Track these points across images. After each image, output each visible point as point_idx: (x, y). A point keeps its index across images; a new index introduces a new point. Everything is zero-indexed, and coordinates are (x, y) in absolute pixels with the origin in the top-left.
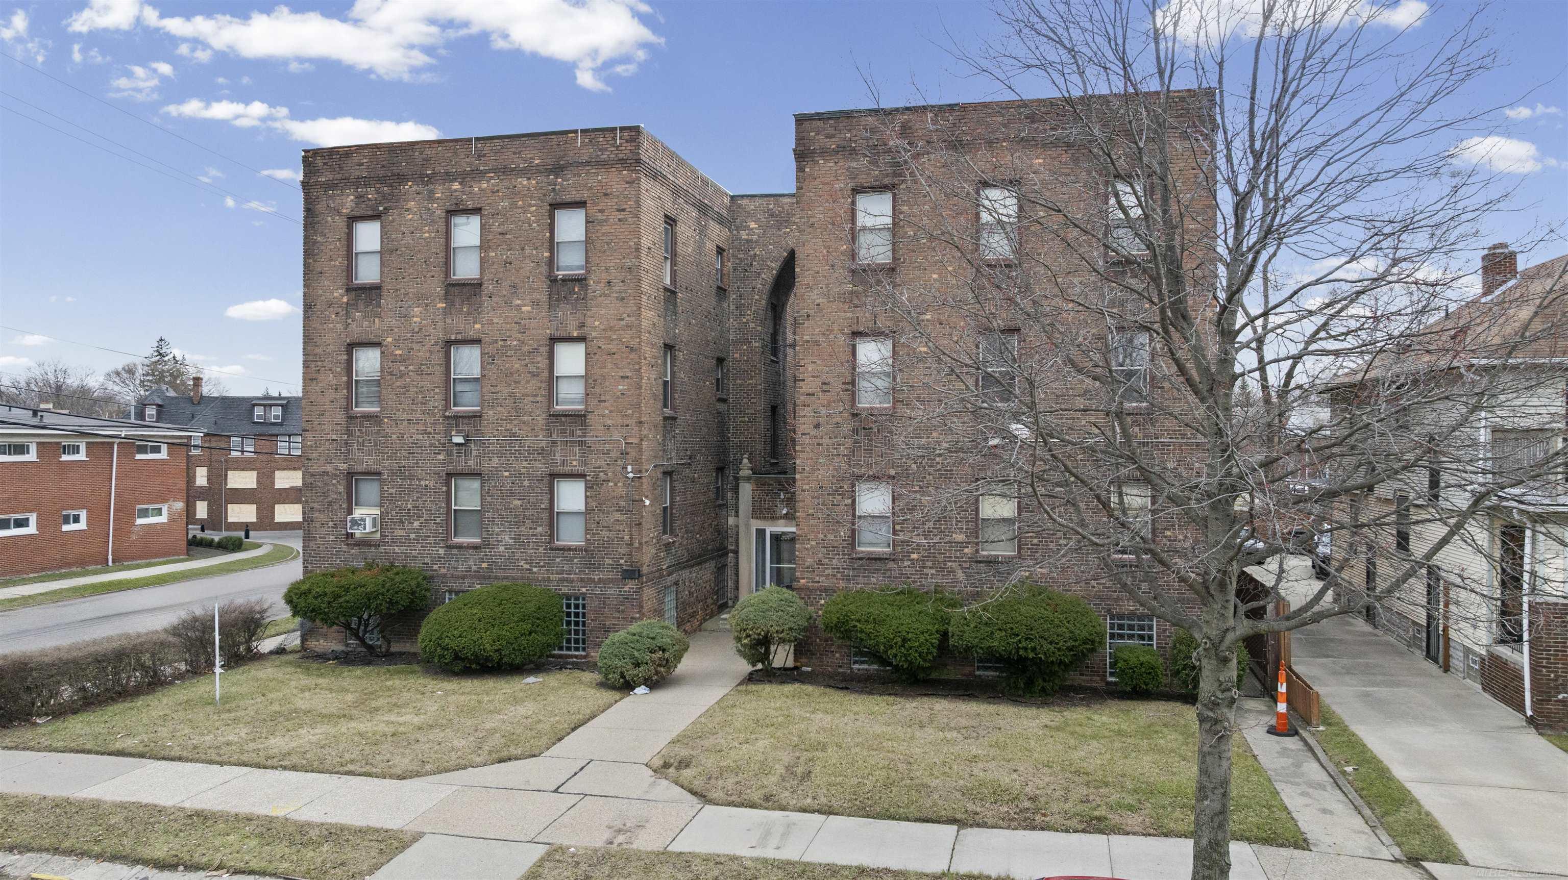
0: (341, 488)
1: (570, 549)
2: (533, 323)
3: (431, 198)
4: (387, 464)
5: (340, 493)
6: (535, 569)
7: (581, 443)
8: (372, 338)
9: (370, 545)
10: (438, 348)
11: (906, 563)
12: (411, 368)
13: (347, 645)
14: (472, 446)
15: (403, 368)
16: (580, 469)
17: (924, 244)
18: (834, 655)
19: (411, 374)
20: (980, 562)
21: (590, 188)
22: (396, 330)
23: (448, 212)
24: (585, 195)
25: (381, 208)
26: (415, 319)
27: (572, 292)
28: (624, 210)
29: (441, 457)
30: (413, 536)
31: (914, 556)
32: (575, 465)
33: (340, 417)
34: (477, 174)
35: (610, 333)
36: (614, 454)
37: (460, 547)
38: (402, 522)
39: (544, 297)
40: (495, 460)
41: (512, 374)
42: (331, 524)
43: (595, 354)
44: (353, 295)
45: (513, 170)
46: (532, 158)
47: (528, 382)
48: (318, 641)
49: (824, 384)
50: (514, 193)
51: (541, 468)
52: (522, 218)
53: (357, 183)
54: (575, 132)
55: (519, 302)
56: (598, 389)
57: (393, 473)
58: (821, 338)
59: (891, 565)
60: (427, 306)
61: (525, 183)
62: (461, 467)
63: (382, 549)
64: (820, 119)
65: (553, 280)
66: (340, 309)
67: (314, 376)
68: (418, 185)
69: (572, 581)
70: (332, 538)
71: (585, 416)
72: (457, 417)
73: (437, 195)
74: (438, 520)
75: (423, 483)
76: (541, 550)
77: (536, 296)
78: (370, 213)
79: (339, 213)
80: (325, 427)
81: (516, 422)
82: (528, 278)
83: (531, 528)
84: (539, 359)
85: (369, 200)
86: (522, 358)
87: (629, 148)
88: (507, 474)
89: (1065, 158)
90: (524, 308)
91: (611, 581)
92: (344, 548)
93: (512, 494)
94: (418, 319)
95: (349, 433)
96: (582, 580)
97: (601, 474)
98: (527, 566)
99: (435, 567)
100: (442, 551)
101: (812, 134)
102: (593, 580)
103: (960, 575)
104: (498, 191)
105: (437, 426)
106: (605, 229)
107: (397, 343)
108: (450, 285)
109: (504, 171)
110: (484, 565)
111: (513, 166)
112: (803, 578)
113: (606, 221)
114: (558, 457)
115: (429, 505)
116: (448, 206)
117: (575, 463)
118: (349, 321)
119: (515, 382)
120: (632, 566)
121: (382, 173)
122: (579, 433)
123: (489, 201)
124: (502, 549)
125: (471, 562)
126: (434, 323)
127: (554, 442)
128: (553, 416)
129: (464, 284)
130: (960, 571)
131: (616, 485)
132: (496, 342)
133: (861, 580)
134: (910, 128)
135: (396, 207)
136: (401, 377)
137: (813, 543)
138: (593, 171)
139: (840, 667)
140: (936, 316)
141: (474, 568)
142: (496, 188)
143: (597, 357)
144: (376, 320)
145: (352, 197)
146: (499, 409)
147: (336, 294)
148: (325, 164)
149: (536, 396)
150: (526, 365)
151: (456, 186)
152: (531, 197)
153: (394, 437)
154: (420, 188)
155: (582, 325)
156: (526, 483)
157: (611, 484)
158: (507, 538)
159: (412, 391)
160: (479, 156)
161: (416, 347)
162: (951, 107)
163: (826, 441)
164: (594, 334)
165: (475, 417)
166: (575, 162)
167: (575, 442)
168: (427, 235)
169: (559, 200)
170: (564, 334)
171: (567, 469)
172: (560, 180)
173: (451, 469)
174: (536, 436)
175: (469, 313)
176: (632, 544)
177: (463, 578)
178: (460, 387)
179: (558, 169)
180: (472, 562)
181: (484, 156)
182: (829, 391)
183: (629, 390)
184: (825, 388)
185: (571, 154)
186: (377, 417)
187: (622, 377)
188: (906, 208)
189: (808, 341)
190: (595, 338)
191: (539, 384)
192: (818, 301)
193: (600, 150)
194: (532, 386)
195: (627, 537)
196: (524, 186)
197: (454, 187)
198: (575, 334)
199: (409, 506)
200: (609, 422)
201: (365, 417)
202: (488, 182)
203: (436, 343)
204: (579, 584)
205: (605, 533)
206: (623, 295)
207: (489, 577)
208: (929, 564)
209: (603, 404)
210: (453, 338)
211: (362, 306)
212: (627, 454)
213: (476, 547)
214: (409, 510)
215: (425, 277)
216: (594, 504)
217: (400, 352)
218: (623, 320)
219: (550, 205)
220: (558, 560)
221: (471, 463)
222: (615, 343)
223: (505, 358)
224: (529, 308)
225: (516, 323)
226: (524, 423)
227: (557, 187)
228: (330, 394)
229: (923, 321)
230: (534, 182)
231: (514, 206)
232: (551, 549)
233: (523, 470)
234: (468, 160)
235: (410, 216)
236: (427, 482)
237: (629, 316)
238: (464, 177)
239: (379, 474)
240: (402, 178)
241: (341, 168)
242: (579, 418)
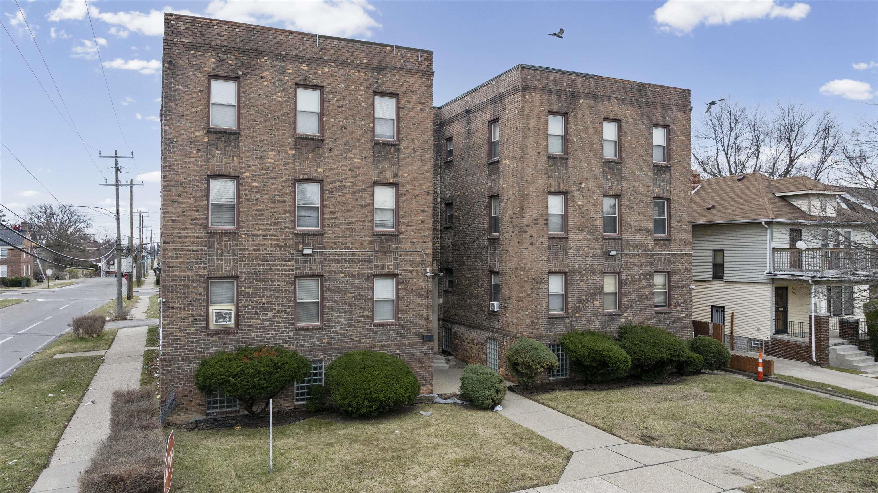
0: (202, 290)
1: (388, 325)
2: (362, 171)
3: (283, 71)
4: (244, 270)
5: (201, 294)
6: (363, 341)
7: (395, 253)
8: (231, 172)
9: (229, 333)
10: (289, 183)
11: (574, 319)
12: (266, 197)
13: (207, 415)
14: (316, 255)
15: (259, 197)
16: (395, 271)
17: (581, 147)
18: (541, 374)
19: (265, 201)
20: (606, 316)
21: (401, 86)
22: (253, 167)
23: (296, 84)
24: (397, 89)
25: (240, 73)
26: (269, 161)
27: (389, 153)
28: (423, 103)
29: (291, 264)
30: (267, 324)
31: (577, 315)
32: (391, 268)
33: (201, 233)
34: (320, 61)
35: (414, 182)
36: (417, 261)
37: (306, 329)
38: (257, 314)
39: (370, 154)
40: (334, 266)
41: (346, 205)
42: (191, 319)
43: (405, 195)
44: (213, 136)
45: (349, 63)
46: (361, 58)
47: (358, 211)
48: (179, 415)
49: (535, 220)
50: (348, 80)
51: (367, 271)
52: (354, 98)
53: (218, 49)
54: (392, 46)
55: (352, 156)
56: (407, 218)
57: (249, 276)
58: (534, 194)
59: (567, 320)
60: (279, 151)
61: (357, 74)
62: (306, 272)
63: (240, 335)
64: (533, 70)
65: (377, 143)
66: (201, 147)
67: (175, 199)
68: (273, 61)
69: (390, 346)
70: (192, 330)
71: (398, 235)
72: (305, 234)
73: (289, 71)
74: (288, 311)
75: (275, 283)
76: (367, 327)
77: (364, 152)
78: (230, 74)
79: (200, 69)
80: (186, 240)
81: (349, 239)
82: (359, 140)
83: (360, 312)
84: (367, 196)
85: (230, 65)
86: (354, 194)
87: (426, 64)
88: (343, 275)
89: (639, 112)
90: (355, 160)
91: (416, 343)
92: (204, 337)
93: (347, 289)
94: (272, 161)
95: (210, 246)
96: (397, 345)
97: (409, 274)
98: (358, 339)
99: (286, 346)
100: (291, 334)
101: (529, 77)
102: (404, 344)
103: (598, 323)
104: (336, 76)
105: (288, 241)
106: (412, 113)
107: (253, 178)
108: (299, 138)
109: (342, 63)
110: (325, 341)
111: (348, 61)
112: (525, 332)
113: (412, 109)
114: (379, 263)
115: (280, 299)
116: (298, 80)
117: (391, 267)
118: (210, 157)
119: (349, 211)
120: (428, 332)
121: (241, 46)
122: (394, 246)
123: (329, 82)
124: (338, 328)
125: (315, 340)
126: (285, 165)
127: (377, 253)
128: (376, 235)
129: (310, 139)
130: (597, 321)
131: (418, 280)
132: (335, 182)
133: (553, 330)
134: (575, 83)
135: (254, 74)
136: (257, 204)
137: (530, 311)
138: (404, 75)
139: (544, 380)
140: (587, 186)
141: (318, 343)
142: (334, 74)
143: (406, 197)
144: (235, 158)
145: (214, 60)
146: (337, 229)
147: (197, 134)
148: (187, 29)
149: (364, 221)
150: (357, 200)
151: (304, 67)
152: (361, 85)
153: (251, 249)
154: (274, 63)
155: (396, 175)
156: (357, 281)
157: (415, 280)
158: (342, 320)
159: (267, 214)
160: (322, 49)
161: (270, 181)
162: (594, 77)
163: (536, 253)
164: (404, 182)
165: (318, 235)
166: (392, 67)
167: (390, 253)
168: (280, 99)
169: (380, 90)
170: (383, 180)
171: (386, 271)
172: (381, 77)
173: (299, 272)
174: (364, 249)
175: (313, 160)
176: (428, 319)
177: (310, 351)
178: (303, 213)
179: (380, 69)
180: (316, 339)
181: (326, 49)
182: (537, 224)
183: (426, 220)
184: (536, 222)
185: (388, 60)
186: (235, 233)
187: (422, 211)
188: (573, 126)
189: (527, 195)
190: (404, 184)
191: (366, 213)
192: (532, 173)
193: (408, 62)
194: (361, 214)
195: (425, 315)
196: (356, 76)
197: (302, 67)
198: (391, 181)
199: (264, 301)
200: (414, 240)
201: (224, 233)
202: (329, 68)
203: (287, 180)
204: (395, 348)
205: (411, 312)
206: (423, 158)
207: (331, 349)
208: (584, 318)
209: (410, 228)
210: (301, 177)
211: (221, 146)
212: (426, 260)
213: (318, 329)
214: (264, 304)
215: (277, 130)
216: (404, 294)
217: (257, 184)
218: (422, 174)
219: (374, 92)
220: (379, 333)
221: (315, 268)
222: (417, 189)
223: (341, 194)
224: (359, 161)
225: (350, 170)
226: (356, 240)
227: (380, 81)
228: (192, 215)
229: (581, 188)
230: (363, 75)
231: (348, 88)
232: (375, 326)
233: (355, 273)
234: (313, 50)
235: (266, 83)
236: (279, 283)
237: (426, 172)
238: (310, 61)
239: (237, 277)
240: (259, 53)
241: (203, 35)
242: (395, 237)
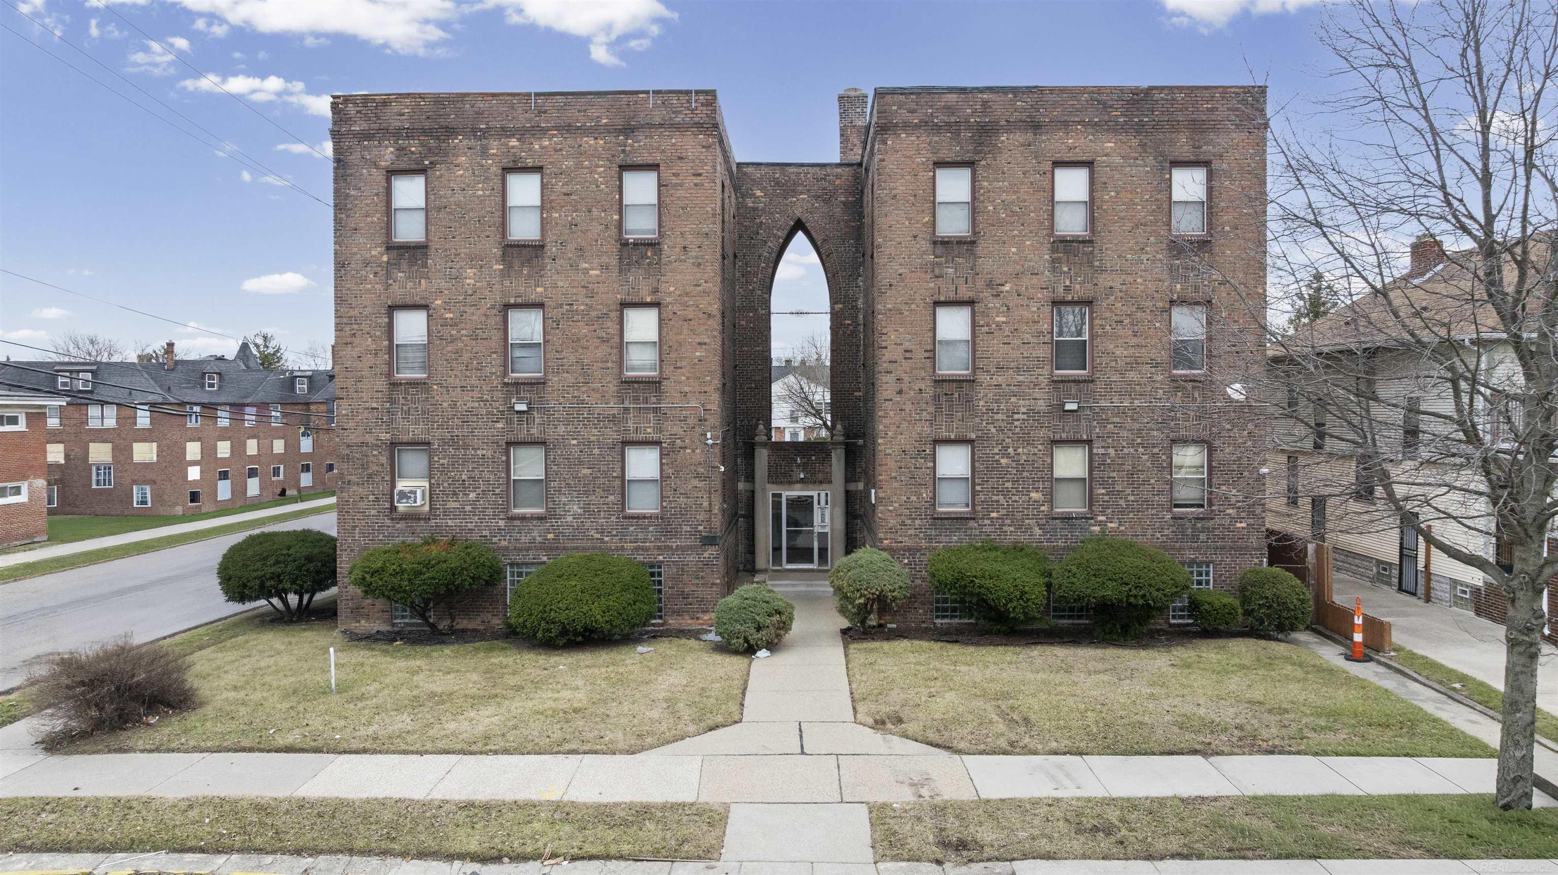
0: (384, 460)
1: (645, 517)
2: (602, 288)
3: (484, 153)
4: (438, 433)
5: (382, 465)
6: (606, 539)
7: (656, 410)
8: (418, 300)
9: (419, 519)
10: (495, 311)
11: (987, 522)
12: (464, 332)
13: (393, 625)
14: (535, 413)
15: (454, 332)
16: (655, 437)
17: (1003, 219)
18: (917, 612)
19: (464, 338)
20: (1056, 519)
21: (663, 151)
22: (446, 292)
23: (504, 169)
24: (658, 158)
25: (427, 162)
26: (468, 281)
27: (644, 256)
28: (700, 175)
29: (500, 425)
30: (468, 508)
31: (994, 515)
32: (650, 433)
33: (381, 384)
34: (538, 131)
35: (686, 299)
36: (692, 421)
37: (523, 518)
38: (455, 494)
39: (614, 262)
40: (561, 429)
41: (579, 340)
42: (371, 498)
43: (670, 320)
44: (394, 253)
45: (579, 128)
46: (598, 117)
47: (597, 347)
48: (359, 622)
49: (906, 351)
50: (580, 153)
51: (611, 435)
52: (589, 179)
53: (397, 134)
54: (647, 92)
55: (586, 265)
56: (673, 355)
57: (444, 442)
58: (904, 308)
59: (972, 524)
60: (481, 267)
61: (592, 142)
62: (522, 436)
63: (433, 523)
64: (901, 94)
65: (625, 244)
66: (379, 269)
67: (349, 340)
68: (470, 140)
69: (647, 549)
70: (373, 512)
71: (659, 382)
72: (518, 383)
73: (492, 151)
74: (497, 491)
75: (479, 452)
76: (613, 518)
77: (605, 259)
78: (414, 166)
79: (375, 165)
80: (363, 394)
81: (584, 389)
82: (597, 241)
83: (602, 497)
84: (609, 324)
85: (412, 153)
86: (590, 323)
87: (705, 112)
88: (574, 442)
89: (1134, 142)
90: (591, 272)
91: (690, 548)
92: (388, 522)
93: (581, 463)
94: (472, 281)
95: (392, 401)
96: (659, 548)
97: (678, 441)
98: (598, 536)
99: (495, 540)
100: (502, 523)
101: (894, 108)
102: (671, 548)
103: (1037, 531)
104: (561, 150)
105: (495, 393)
106: (681, 193)
107: (447, 306)
108: (508, 246)
109: (568, 129)
110: (550, 536)
111: (578, 124)
112: (886, 539)
113: (681, 185)
114: (630, 424)
115: (486, 475)
116: (505, 162)
117: (649, 430)
118: (391, 282)
119: (583, 348)
120: (710, 532)
121: (427, 124)
122: (654, 399)
123: (551, 160)
124: (570, 519)
125: (535, 534)
126: (490, 285)
127: (626, 409)
128: (625, 382)
129: (524, 246)
130: (1037, 528)
131: (693, 451)
132: (561, 306)
133: (943, 538)
134: (990, 107)
135: (445, 162)
136: (451, 342)
137: (896, 505)
138: (667, 133)
139: (924, 622)
140: (1015, 287)
141: (539, 539)
142: (559, 147)
143: (672, 323)
144: (423, 281)
145: (392, 149)
146: (565, 375)
147: (373, 253)
148: (358, 112)
149: (607, 362)
150: (595, 331)
151: (514, 142)
152: (599, 158)
153: (445, 405)
154: (472, 142)
155: (656, 291)
156: (596, 451)
157: (688, 451)
158: (575, 507)
159: (466, 356)
160: (540, 112)
161: (470, 310)
162: (1029, 90)
163: (908, 407)
164: (669, 300)
165: (538, 383)
166: (647, 124)
167: (649, 409)
168: (481, 193)
169: (629, 162)
170: (636, 300)
171: (641, 436)
172: (630, 141)
173: (511, 437)
174: (606, 404)
175: (529, 276)
176: (710, 511)
177: (528, 549)
178: (518, 353)
179: (628, 130)
180: (537, 534)
181: (545, 112)
182: (911, 358)
183: (707, 357)
184: (908, 355)
185: (642, 115)
186: (424, 383)
187: (699, 344)
188: (986, 184)
189: (891, 310)
190: (670, 303)
191: (609, 350)
192: (900, 271)
193: (674, 112)
194: (602, 351)
195: (706, 504)
196: (591, 146)
197: (511, 144)
198: (649, 300)
199: (464, 477)
200: (687, 389)
201: (411, 384)
202: (550, 139)
203: (493, 307)
204: (656, 552)
205: (682, 500)
206: (700, 261)
207: (557, 548)
208: (1009, 522)
209: (680, 370)
210: (512, 301)
211: (404, 265)
212: (705, 420)
213: (541, 518)
214: (464, 481)
215: (479, 237)
216: (670, 471)
217: (451, 315)
218: (699, 285)
219: (620, 167)
220: (631, 529)
221: (534, 431)
222: (690, 309)
223: (571, 323)
224: (598, 272)
225: (584, 287)
226: (594, 390)
227: (628, 149)
228: (369, 360)
229: (1002, 292)
230: (601, 142)
231: (579, 166)
232: (625, 518)
233: (593, 438)
234: (527, 115)
235: (461, 172)
236: (484, 452)
237: (706, 282)
238: (523, 133)
239: (428, 444)
240: (451, 131)
241: (378, 118)
242: (655, 385)
